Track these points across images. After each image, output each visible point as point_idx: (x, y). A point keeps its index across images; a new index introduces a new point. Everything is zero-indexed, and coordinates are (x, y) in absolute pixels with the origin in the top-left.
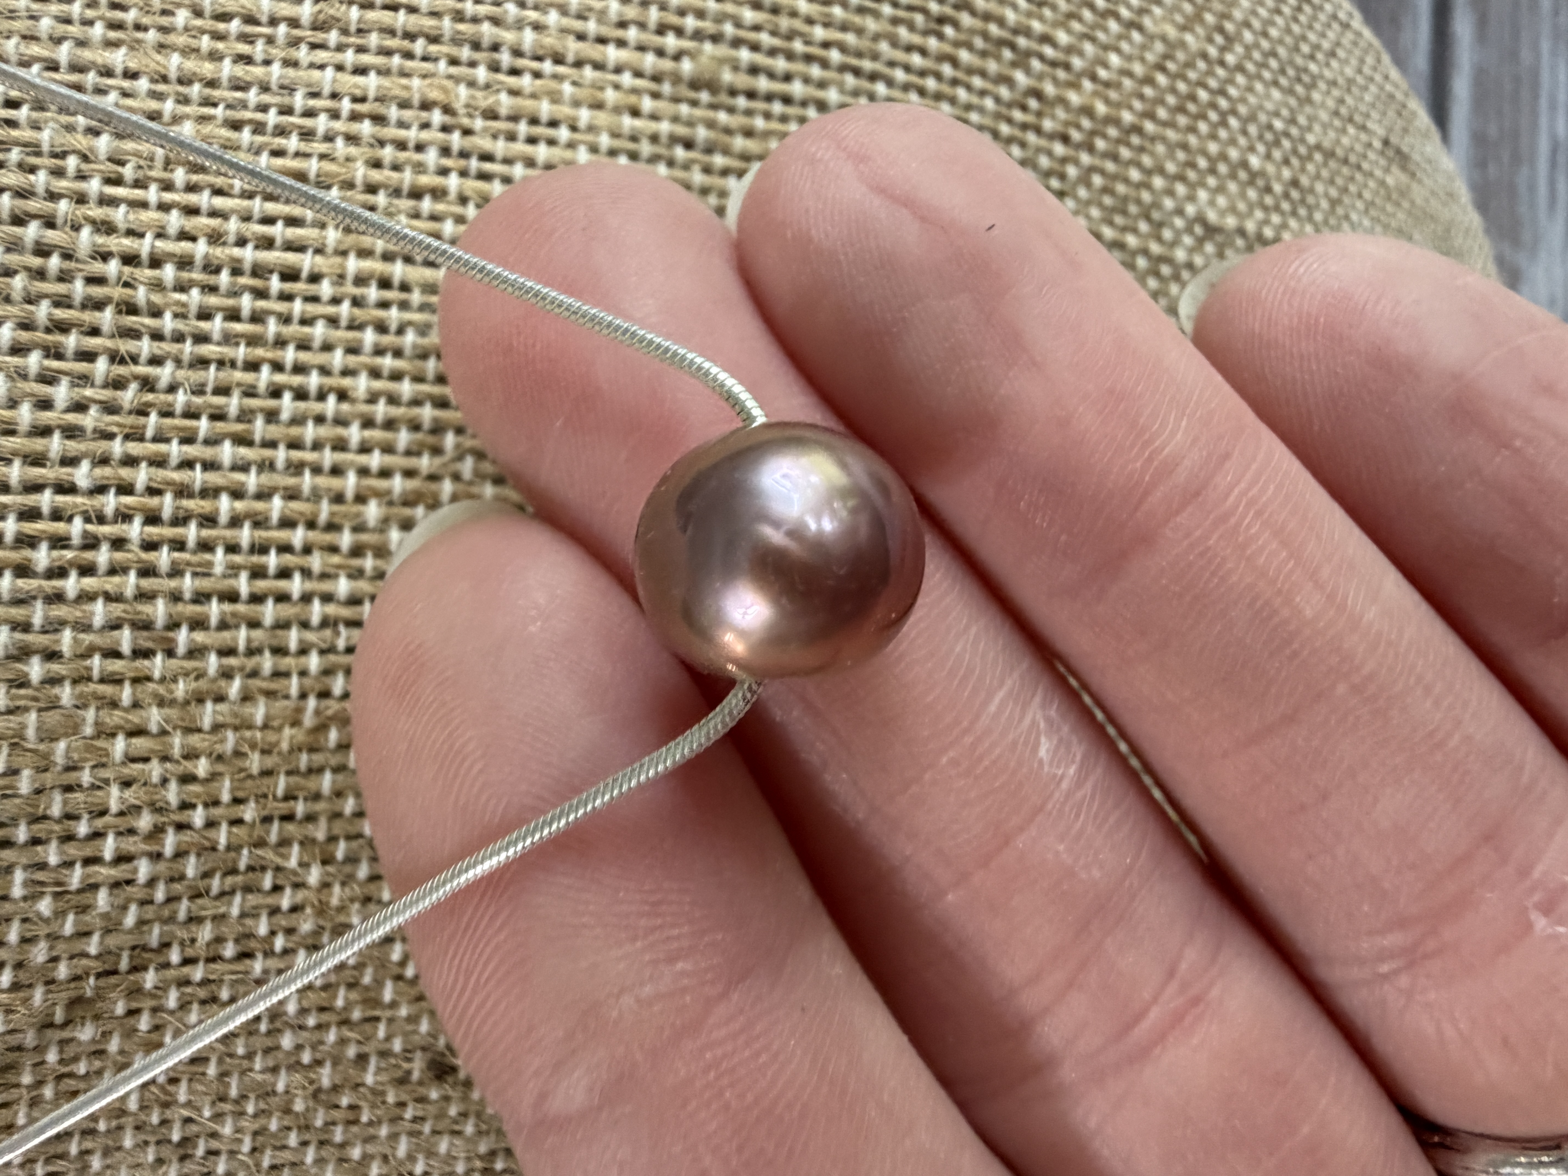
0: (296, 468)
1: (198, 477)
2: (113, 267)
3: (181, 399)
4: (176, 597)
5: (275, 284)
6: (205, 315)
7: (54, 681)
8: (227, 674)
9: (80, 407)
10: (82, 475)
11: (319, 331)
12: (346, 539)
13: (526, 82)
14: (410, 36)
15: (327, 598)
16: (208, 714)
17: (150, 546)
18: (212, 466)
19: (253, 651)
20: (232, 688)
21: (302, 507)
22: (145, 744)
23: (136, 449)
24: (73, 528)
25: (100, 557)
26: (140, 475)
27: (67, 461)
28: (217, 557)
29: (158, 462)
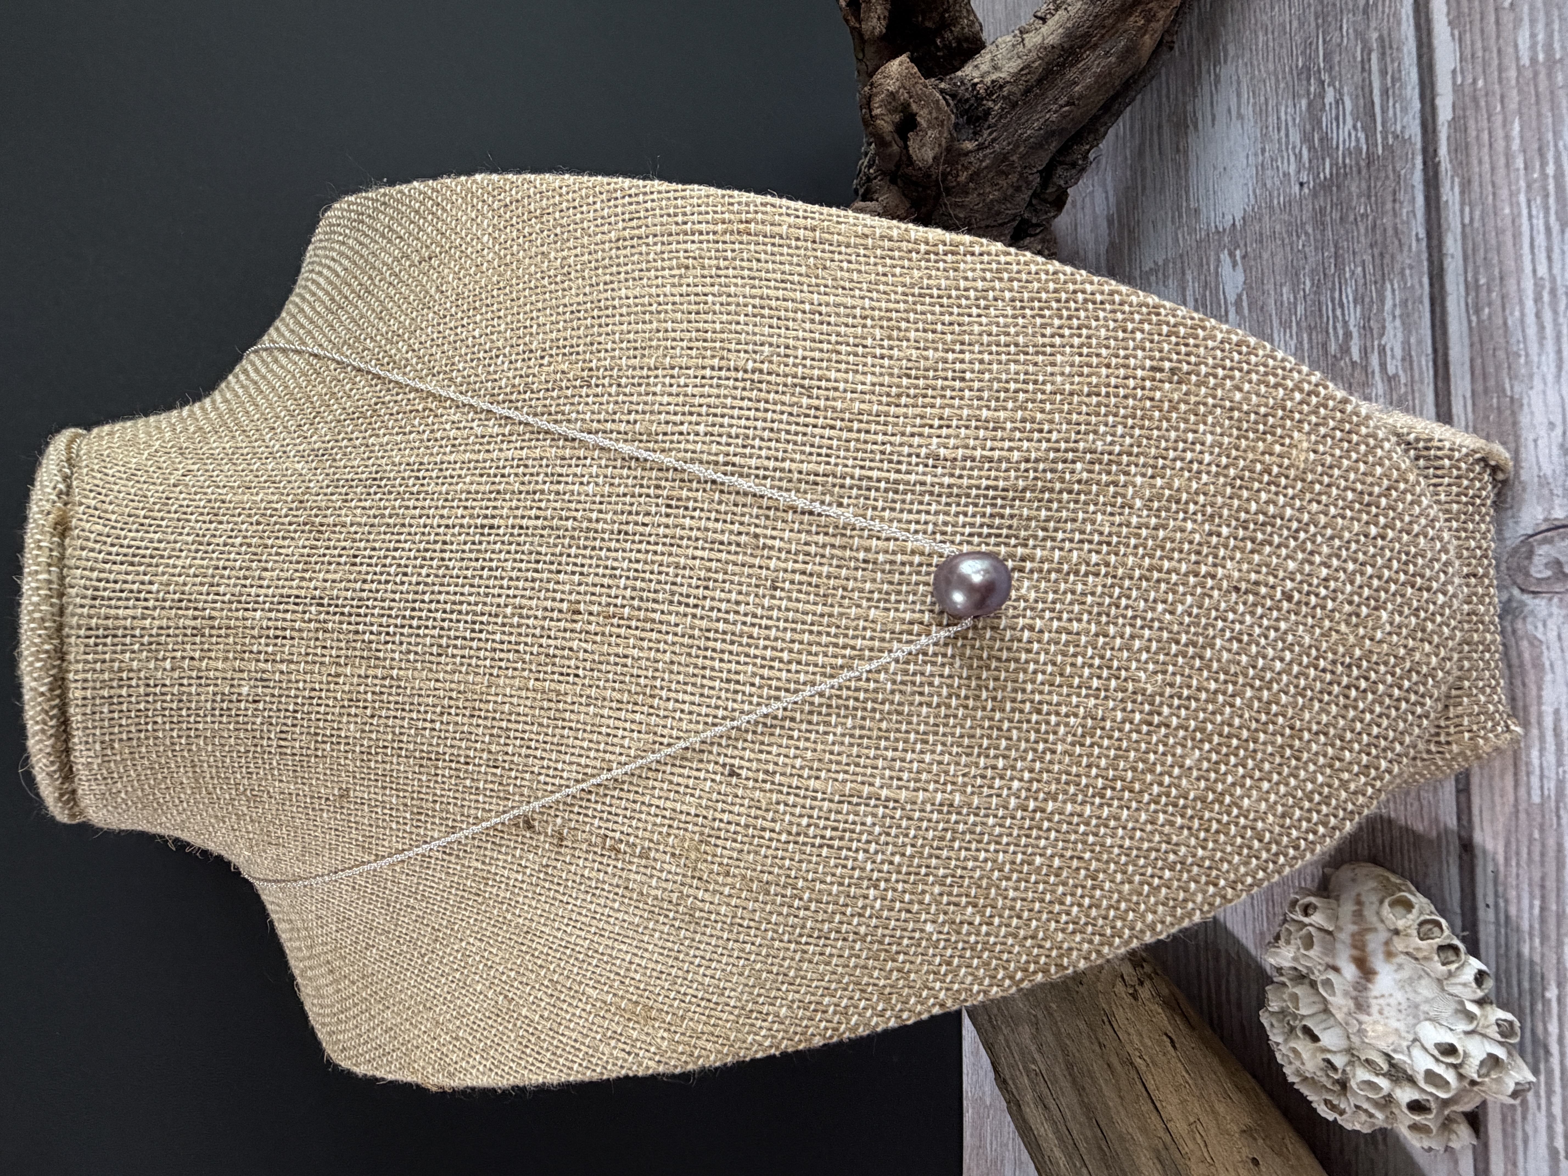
0: (487, 595)
1: (458, 598)
2: (442, 529)
3: (455, 572)
4: (449, 637)
7: (416, 661)
8: (462, 664)
9: (428, 576)
10: (426, 598)
12: (500, 620)
15: (494, 641)
16: (456, 677)
17: (443, 620)
18: (462, 594)
19: (471, 657)
20: (464, 669)
21: (488, 608)
22: (439, 685)
23: (442, 589)
24: (424, 614)
25: (430, 623)
26: (442, 597)
27: (424, 593)
28: (461, 625)
29: (448, 593)
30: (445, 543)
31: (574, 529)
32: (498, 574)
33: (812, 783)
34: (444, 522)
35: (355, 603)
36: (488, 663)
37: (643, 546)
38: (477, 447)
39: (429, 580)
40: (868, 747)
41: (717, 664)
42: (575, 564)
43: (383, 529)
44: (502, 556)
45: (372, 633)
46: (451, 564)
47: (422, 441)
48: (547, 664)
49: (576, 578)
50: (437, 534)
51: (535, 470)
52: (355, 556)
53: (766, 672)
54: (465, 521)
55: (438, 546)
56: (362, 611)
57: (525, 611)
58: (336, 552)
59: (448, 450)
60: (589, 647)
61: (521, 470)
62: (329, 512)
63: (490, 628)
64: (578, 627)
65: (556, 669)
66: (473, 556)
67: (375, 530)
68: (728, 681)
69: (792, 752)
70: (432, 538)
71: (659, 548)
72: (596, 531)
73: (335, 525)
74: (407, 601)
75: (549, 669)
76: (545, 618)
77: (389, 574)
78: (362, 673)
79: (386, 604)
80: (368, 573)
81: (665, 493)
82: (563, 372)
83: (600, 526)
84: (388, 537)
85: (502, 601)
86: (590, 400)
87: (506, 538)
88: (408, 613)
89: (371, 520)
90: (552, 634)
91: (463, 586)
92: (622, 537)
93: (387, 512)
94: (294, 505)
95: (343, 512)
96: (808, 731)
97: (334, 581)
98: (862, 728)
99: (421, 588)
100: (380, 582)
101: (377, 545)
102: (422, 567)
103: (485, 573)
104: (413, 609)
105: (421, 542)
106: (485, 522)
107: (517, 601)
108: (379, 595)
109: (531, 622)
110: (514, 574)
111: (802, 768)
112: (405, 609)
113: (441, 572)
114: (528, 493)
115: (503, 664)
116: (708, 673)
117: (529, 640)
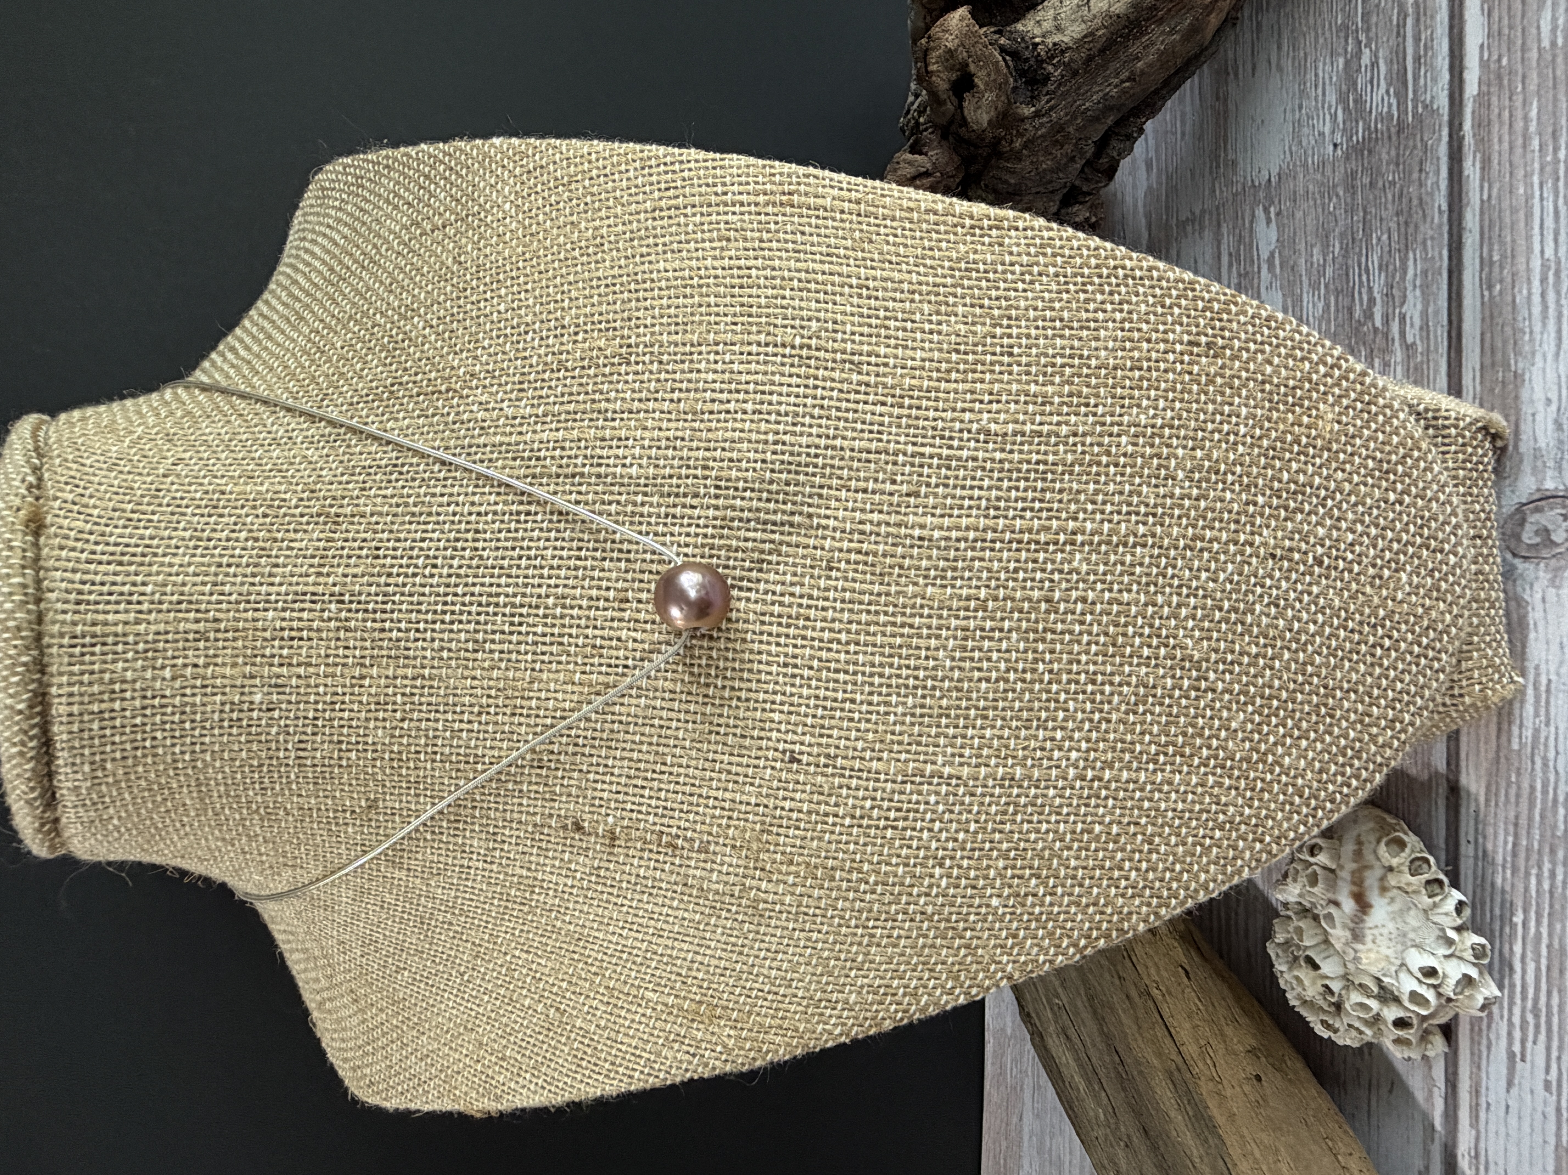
0: (526, 585)
1: (494, 589)
2: (473, 518)
3: (490, 562)
4: (486, 632)
5: (522, 518)
6: (500, 531)
7: (450, 658)
8: (501, 660)
9: (460, 567)
10: (460, 590)
11: (536, 533)
12: (541, 612)
13: (616, 424)
14: (575, 413)
15: (535, 634)
16: (495, 674)
17: (479, 614)
18: (499, 586)
19: (510, 652)
20: (503, 665)
21: (527, 600)
22: (476, 682)
23: (476, 580)
24: (457, 608)
25: (464, 618)
26: (477, 589)
27: (456, 585)
28: (499, 618)
29: (483, 585)
30: (477, 531)
31: (618, 514)
32: (537, 562)
33: (874, 764)
34: (475, 509)
35: (380, 598)
36: (529, 657)
37: (693, 530)
38: (508, 429)
39: (462, 571)
40: (930, 726)
41: (773, 648)
42: (620, 551)
43: (407, 518)
44: (541, 544)
45: (399, 630)
46: (485, 554)
47: (446, 424)
48: (593, 656)
49: (623, 565)
50: (468, 523)
51: (573, 453)
52: (378, 549)
53: (824, 654)
54: (499, 508)
55: (469, 536)
56: (389, 607)
57: (568, 601)
58: (356, 544)
59: (477, 432)
60: (639, 636)
61: (558, 453)
62: (346, 501)
63: (531, 620)
64: (627, 615)
65: (602, 661)
66: (509, 544)
67: (399, 519)
68: (786, 665)
69: (854, 734)
70: (463, 526)
71: (710, 531)
72: (642, 515)
73: (353, 516)
74: (438, 595)
75: (596, 660)
76: (590, 608)
77: (416, 566)
78: (390, 673)
79: (415, 599)
80: (392, 566)
81: (714, 473)
82: (600, 349)
83: (646, 509)
84: (413, 527)
85: (543, 591)
86: (630, 378)
87: (545, 525)
88: (439, 608)
89: (394, 510)
90: (599, 623)
91: (500, 576)
92: (669, 520)
93: (411, 500)
94: (305, 495)
95: (362, 501)
96: (868, 712)
97: (355, 576)
98: (923, 706)
99: (453, 580)
100: (406, 576)
101: (402, 536)
102: (452, 558)
103: (524, 562)
104: (445, 603)
105: (450, 531)
106: (521, 508)
107: (560, 590)
108: (406, 590)
109: (575, 612)
110: (555, 562)
111: (864, 750)
112: (436, 603)
113: (474, 562)
114: (566, 476)
115: (546, 658)
116: (764, 657)
117: (574, 631)
